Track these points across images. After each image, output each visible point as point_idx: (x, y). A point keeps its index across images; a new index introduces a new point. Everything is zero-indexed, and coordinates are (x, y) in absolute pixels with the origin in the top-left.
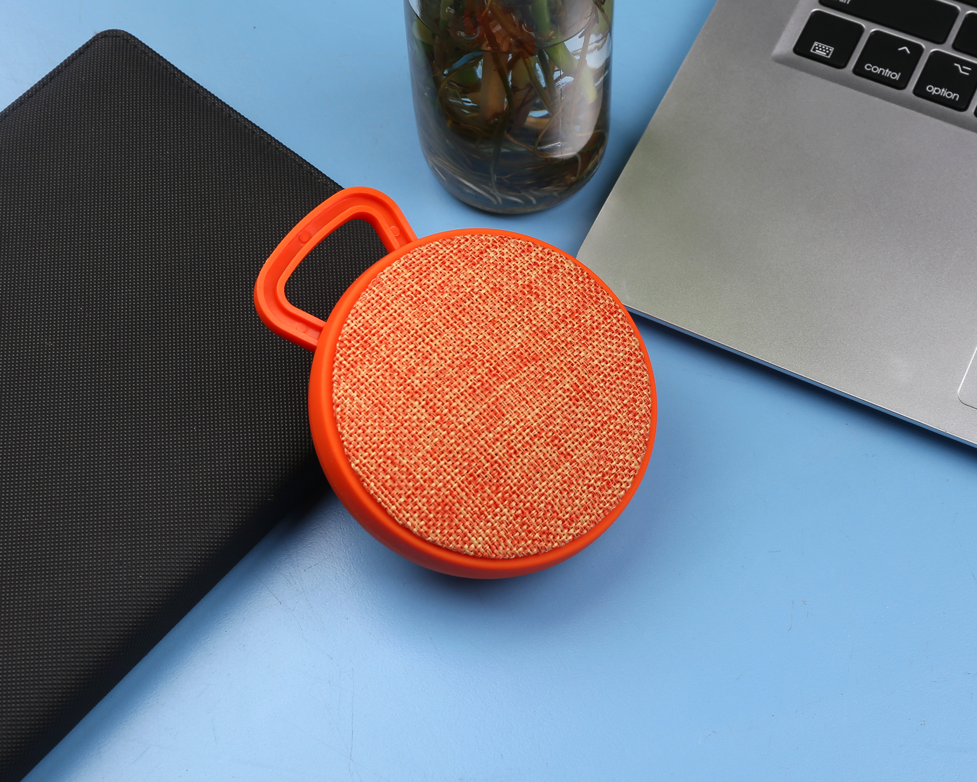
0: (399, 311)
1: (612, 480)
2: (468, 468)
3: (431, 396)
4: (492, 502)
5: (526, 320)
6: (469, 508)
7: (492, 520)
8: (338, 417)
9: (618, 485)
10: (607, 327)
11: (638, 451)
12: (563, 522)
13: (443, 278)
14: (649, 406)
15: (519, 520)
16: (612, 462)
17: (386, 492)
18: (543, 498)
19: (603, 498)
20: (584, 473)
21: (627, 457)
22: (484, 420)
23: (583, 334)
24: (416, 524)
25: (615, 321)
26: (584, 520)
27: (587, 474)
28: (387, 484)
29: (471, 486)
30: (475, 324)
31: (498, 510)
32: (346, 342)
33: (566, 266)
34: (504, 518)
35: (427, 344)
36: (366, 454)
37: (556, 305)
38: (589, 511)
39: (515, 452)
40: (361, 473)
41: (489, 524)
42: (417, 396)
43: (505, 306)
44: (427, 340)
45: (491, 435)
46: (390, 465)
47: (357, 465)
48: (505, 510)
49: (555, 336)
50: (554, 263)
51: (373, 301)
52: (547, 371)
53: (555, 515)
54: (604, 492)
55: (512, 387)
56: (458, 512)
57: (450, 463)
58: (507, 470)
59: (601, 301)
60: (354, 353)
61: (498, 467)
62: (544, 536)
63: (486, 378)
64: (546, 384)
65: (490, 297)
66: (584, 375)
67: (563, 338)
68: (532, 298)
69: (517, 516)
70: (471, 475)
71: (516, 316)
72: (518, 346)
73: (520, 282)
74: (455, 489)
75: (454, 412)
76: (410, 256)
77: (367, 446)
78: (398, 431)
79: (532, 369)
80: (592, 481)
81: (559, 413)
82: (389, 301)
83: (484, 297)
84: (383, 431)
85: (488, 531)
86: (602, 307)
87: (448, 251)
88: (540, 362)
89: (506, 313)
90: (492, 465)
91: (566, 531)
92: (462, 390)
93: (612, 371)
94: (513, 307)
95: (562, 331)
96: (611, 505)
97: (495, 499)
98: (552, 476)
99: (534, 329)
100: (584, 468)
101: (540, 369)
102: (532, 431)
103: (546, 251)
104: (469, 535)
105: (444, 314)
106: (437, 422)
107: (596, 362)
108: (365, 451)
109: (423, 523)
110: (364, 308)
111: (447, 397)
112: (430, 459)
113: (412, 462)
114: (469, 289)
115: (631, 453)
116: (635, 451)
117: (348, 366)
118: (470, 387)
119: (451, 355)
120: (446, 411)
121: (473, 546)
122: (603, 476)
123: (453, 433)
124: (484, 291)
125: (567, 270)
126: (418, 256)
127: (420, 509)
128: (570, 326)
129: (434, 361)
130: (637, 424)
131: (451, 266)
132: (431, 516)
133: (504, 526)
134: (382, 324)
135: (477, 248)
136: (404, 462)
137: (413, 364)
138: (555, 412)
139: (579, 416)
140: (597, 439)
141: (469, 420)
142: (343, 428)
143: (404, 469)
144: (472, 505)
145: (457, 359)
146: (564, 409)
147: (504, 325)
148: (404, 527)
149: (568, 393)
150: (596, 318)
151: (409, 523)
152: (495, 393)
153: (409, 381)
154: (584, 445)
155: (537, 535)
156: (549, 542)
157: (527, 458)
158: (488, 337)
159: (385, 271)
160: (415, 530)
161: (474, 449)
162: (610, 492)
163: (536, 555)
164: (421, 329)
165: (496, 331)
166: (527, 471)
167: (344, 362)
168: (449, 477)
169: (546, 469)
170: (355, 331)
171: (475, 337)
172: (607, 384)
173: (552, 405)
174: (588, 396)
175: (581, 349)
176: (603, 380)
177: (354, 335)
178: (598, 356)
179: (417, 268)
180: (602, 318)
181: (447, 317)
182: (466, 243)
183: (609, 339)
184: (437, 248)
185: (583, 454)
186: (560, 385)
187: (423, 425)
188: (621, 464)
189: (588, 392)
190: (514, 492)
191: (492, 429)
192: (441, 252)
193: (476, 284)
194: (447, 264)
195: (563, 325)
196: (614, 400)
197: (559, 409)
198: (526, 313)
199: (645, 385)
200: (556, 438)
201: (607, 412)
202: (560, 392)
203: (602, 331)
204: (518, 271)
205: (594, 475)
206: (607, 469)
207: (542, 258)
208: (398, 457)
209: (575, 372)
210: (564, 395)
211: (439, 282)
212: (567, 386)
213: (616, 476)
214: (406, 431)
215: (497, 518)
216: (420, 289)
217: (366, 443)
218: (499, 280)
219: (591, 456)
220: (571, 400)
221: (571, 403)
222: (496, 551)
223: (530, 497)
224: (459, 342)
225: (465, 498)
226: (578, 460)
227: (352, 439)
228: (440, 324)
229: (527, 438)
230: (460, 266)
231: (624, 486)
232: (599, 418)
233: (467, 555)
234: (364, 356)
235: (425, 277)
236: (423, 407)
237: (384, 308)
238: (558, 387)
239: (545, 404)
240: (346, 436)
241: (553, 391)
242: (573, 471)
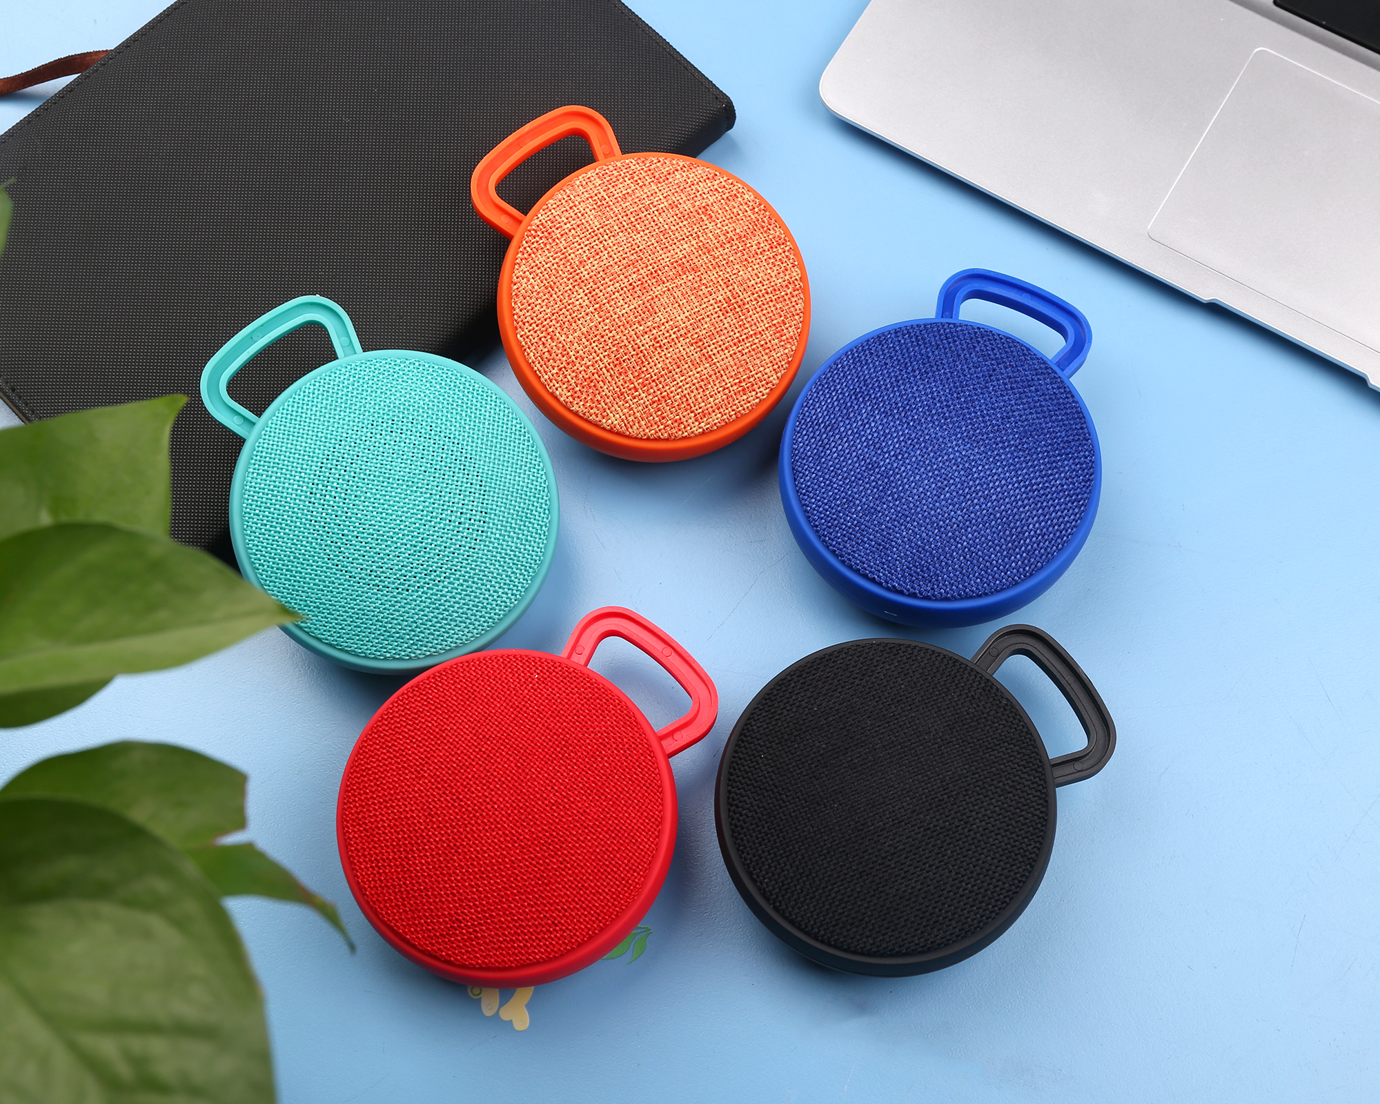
0: (583, 212)
1: (748, 388)
2: (615, 352)
3: (594, 286)
4: (632, 385)
5: (694, 235)
6: (611, 388)
7: (631, 402)
8: (514, 293)
9: (754, 393)
10: (771, 256)
11: (779, 367)
12: (695, 415)
13: (629, 190)
14: (799, 330)
15: (655, 405)
16: (751, 372)
17: (542, 363)
18: (680, 390)
19: (737, 402)
20: (722, 376)
21: (767, 370)
22: (637, 314)
23: (746, 256)
24: (563, 394)
25: (780, 251)
26: (716, 418)
27: (725, 377)
28: (544, 356)
29: (616, 369)
30: (647, 232)
31: (637, 393)
32: (533, 232)
33: (746, 196)
34: (642, 401)
35: (601, 242)
36: (531, 328)
37: (726, 228)
38: (722, 410)
39: (660, 346)
40: (523, 343)
41: (627, 405)
42: (583, 284)
43: (678, 220)
44: (602, 239)
45: (642, 328)
46: (549, 340)
47: (521, 336)
48: (643, 395)
49: (718, 254)
50: (735, 192)
51: (563, 201)
52: (704, 281)
53: (689, 407)
54: (739, 397)
55: (669, 290)
56: (601, 390)
57: (601, 346)
58: (651, 361)
59: (772, 232)
60: (537, 242)
61: (642, 357)
62: (676, 424)
63: (646, 278)
64: (700, 293)
65: (666, 211)
66: (738, 291)
67: (726, 257)
68: (705, 218)
69: (654, 402)
70: (617, 359)
71: (685, 231)
72: (681, 256)
73: (698, 203)
74: (601, 369)
75: (613, 303)
76: (605, 167)
77: (532, 321)
78: (561, 312)
79: (690, 278)
80: (729, 385)
81: (708, 319)
82: (577, 203)
83: (661, 211)
84: (548, 311)
85: (625, 411)
86: (771, 237)
87: (639, 168)
88: (699, 273)
89: (677, 227)
90: (637, 354)
91: (697, 423)
92: (623, 286)
93: (767, 293)
94: (685, 223)
95: (726, 250)
96: (744, 409)
97: (636, 384)
98: (691, 373)
99: (701, 244)
100: (722, 372)
101: (698, 279)
102: (679, 331)
103: (730, 181)
104: (608, 412)
105: (621, 220)
106: (595, 310)
107: (753, 282)
108: (530, 325)
109: (569, 394)
110: (554, 206)
111: (609, 289)
112: (584, 340)
113: (568, 340)
114: (649, 202)
115: (771, 368)
116: (776, 367)
117: (530, 251)
118: (631, 284)
119: (619, 254)
120: (605, 301)
121: (610, 421)
122: (740, 382)
123: (608, 321)
124: (662, 205)
125: (746, 200)
126: (611, 168)
127: (568, 381)
128: (734, 247)
129: (604, 258)
130: (782, 343)
131: (639, 181)
132: (577, 389)
133: (640, 408)
134: (566, 221)
135: (667, 169)
136: (562, 339)
137: (585, 258)
138: (703, 318)
139: (727, 325)
140: (740, 348)
141: (624, 311)
142: (515, 303)
143: (561, 345)
144: (615, 387)
145: (624, 259)
146: (713, 317)
147: (673, 236)
148: (552, 394)
149: (720, 304)
150: (762, 245)
151: (557, 393)
152: (652, 293)
153: (578, 271)
154: (726, 351)
155: (670, 422)
156: (680, 430)
157: (671, 353)
158: (656, 245)
159: (580, 177)
160: (562, 399)
161: (625, 337)
162: (745, 397)
163: (667, 440)
164: (598, 229)
165: (664, 240)
166: (669, 365)
167: (528, 249)
168: (598, 358)
169: (686, 366)
170: (542, 224)
171: (645, 242)
172: (760, 303)
173: (702, 312)
174: (738, 309)
175: (741, 269)
176: (756, 299)
177: (541, 227)
178: (756, 278)
179: (608, 178)
180: (768, 247)
181: (624, 223)
182: (658, 164)
183: (771, 266)
184: (631, 165)
185: (724, 359)
186: (714, 296)
187: (583, 310)
188: (759, 375)
189: (739, 306)
190: (654, 381)
191: (643, 322)
192: (633, 167)
193: (657, 198)
194: (636, 178)
195: (728, 245)
196: (763, 318)
197: (708, 316)
198: (696, 230)
199: (798, 312)
200: (701, 340)
201: (754, 327)
202: (712, 302)
203: (765, 257)
204: (698, 194)
205: (731, 380)
206: (745, 377)
207: (724, 187)
208: (558, 334)
209: (731, 288)
210: (716, 306)
211: (624, 192)
212: (720, 298)
213: (753, 385)
214: (568, 313)
215: (635, 400)
216: (606, 197)
217: (532, 319)
218: (678, 198)
219: (732, 363)
220: (721, 310)
221: (720, 313)
222: (630, 430)
223: (667, 387)
224: (630, 245)
225: (609, 378)
226: (718, 364)
227: (521, 313)
228: (616, 227)
229: (674, 336)
230: (647, 183)
231: (759, 394)
232: (746, 331)
233: (604, 429)
234: (545, 245)
235: (613, 187)
236: (586, 295)
237: (571, 208)
238: (711, 298)
239: (696, 310)
240: (518, 310)
241: (706, 300)
242: (713, 373)
